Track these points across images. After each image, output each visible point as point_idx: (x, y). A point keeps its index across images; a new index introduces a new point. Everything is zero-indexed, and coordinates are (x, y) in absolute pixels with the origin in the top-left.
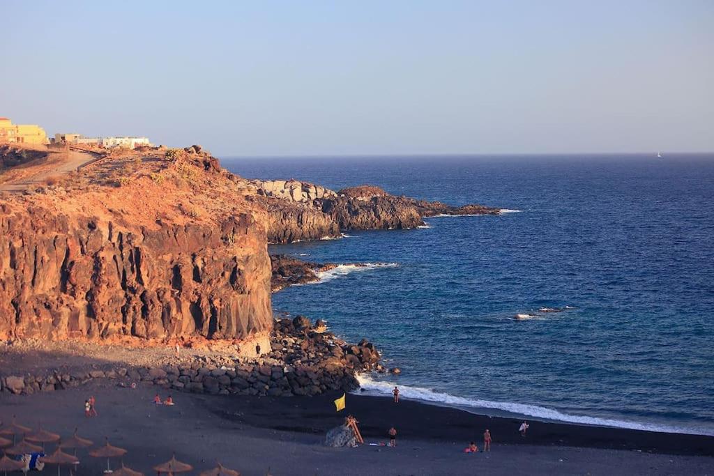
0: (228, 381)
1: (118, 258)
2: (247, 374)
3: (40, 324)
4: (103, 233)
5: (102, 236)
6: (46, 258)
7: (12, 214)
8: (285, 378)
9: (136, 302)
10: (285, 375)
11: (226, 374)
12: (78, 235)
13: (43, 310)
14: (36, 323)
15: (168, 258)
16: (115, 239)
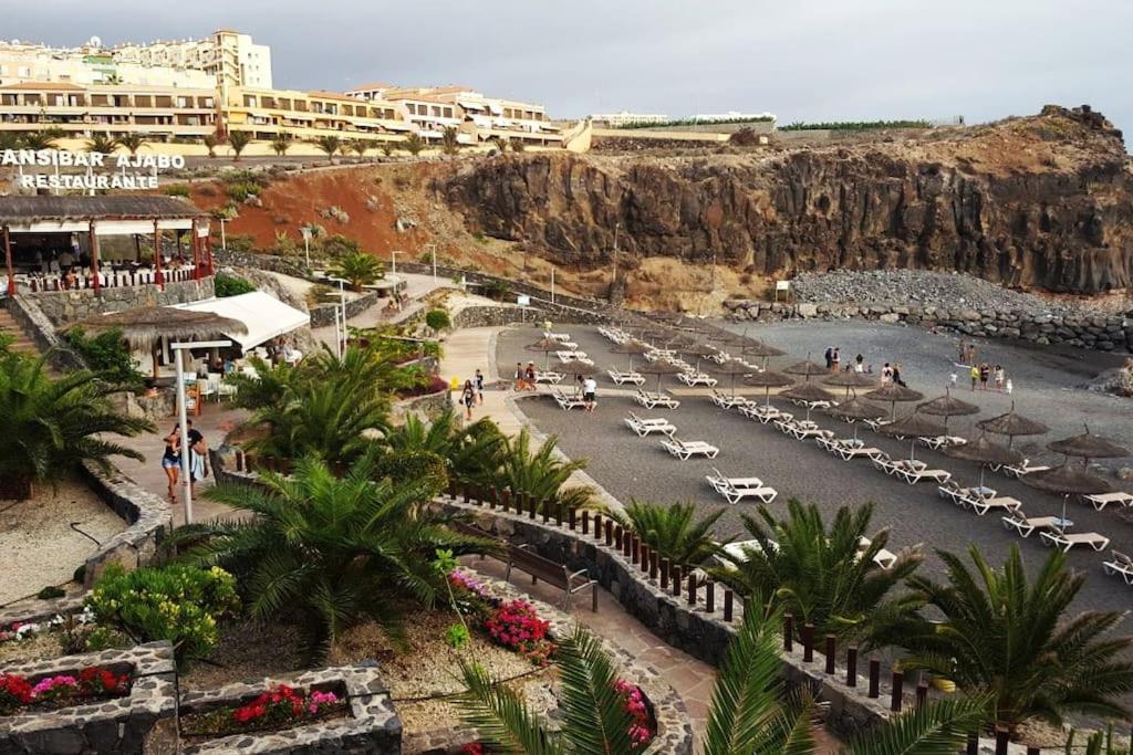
0: (1051, 329)
1: (957, 204)
2: (1075, 324)
3: (864, 264)
4: (945, 179)
5: (942, 181)
6: (878, 201)
7: (849, 159)
8: (1122, 332)
9: (973, 249)
10: (1123, 328)
11: (1051, 322)
12: (917, 180)
13: (868, 251)
14: (861, 263)
15: (1015, 205)
16: (956, 186)
